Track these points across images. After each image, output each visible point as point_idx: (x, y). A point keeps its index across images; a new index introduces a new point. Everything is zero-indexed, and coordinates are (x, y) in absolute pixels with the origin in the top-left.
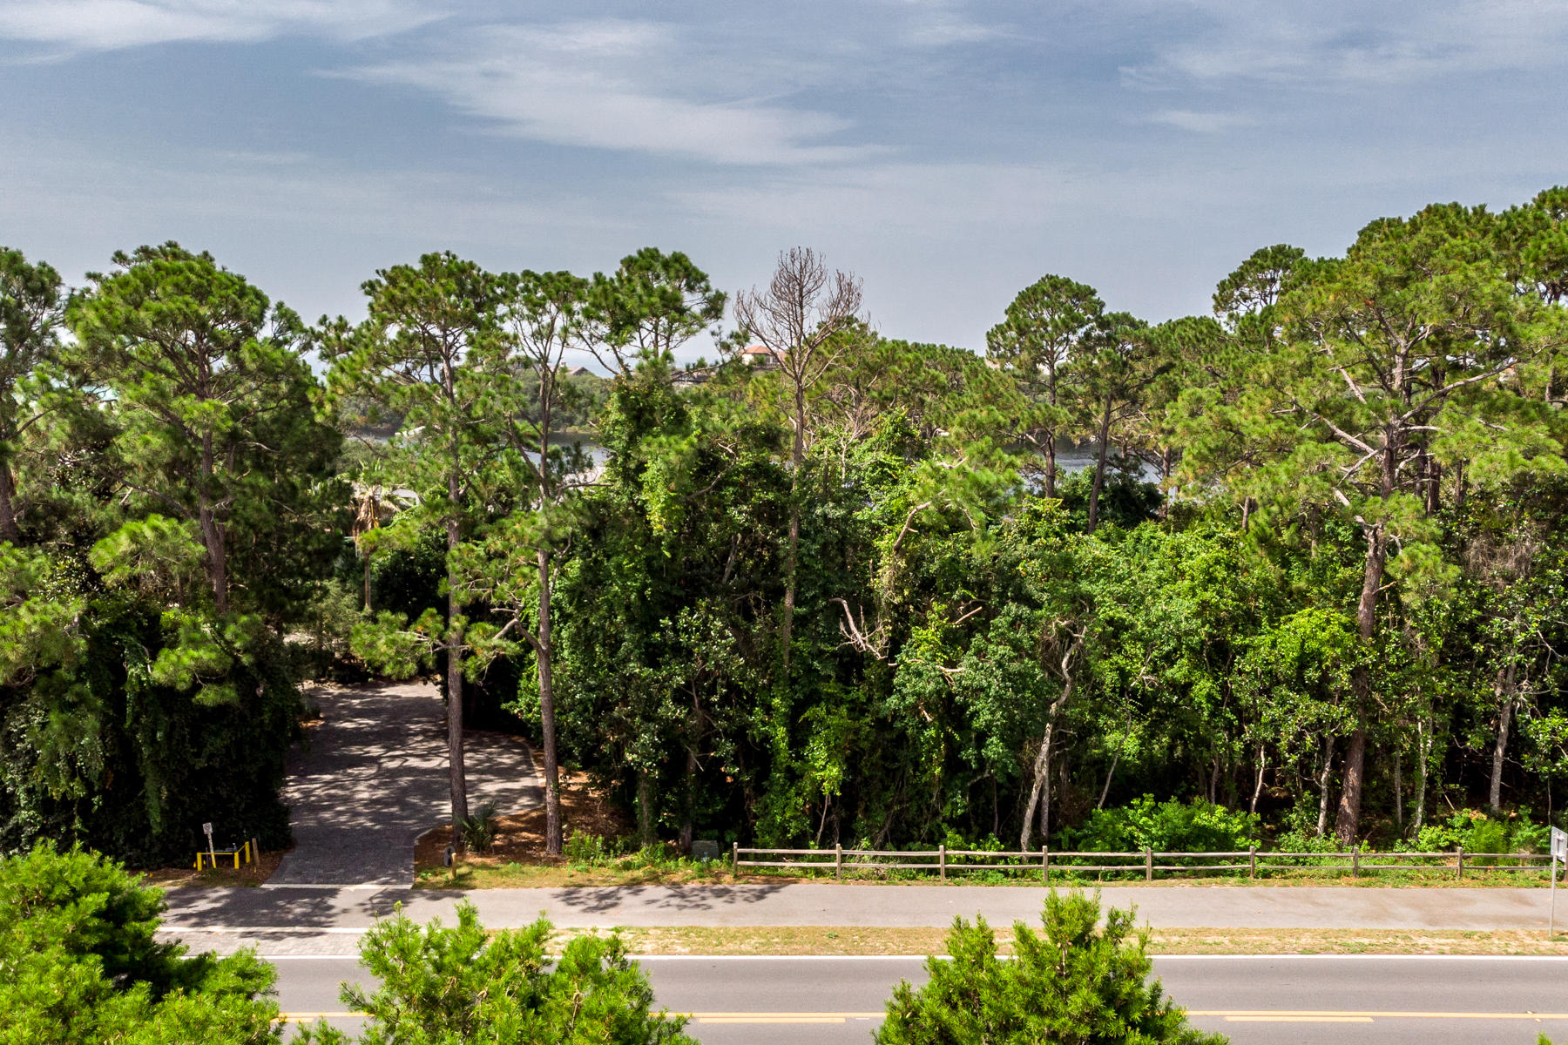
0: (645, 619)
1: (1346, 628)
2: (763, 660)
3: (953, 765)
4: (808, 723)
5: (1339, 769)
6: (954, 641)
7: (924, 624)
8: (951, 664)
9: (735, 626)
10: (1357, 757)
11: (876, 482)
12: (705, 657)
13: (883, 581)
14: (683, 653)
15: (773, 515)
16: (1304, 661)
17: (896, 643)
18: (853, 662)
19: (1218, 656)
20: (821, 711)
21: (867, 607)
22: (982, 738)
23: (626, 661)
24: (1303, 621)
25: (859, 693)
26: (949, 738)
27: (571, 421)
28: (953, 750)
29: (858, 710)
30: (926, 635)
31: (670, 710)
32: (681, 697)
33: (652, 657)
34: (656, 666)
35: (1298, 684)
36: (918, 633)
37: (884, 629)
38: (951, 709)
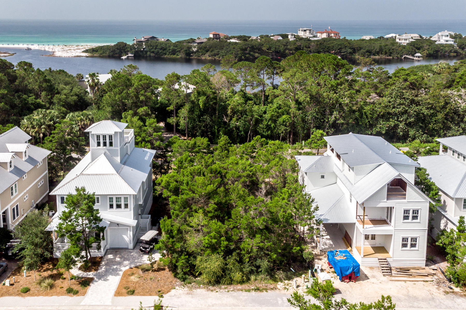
0: (199, 117)
1: (289, 118)
2: (213, 122)
3: (238, 135)
4: (220, 130)
5: (290, 136)
6: (237, 120)
7: (234, 118)
8: (237, 123)
9: (210, 118)
10: (292, 134)
11: (230, 97)
12: (207, 122)
13: (229, 112)
14: (204, 121)
15: (215, 104)
16: (284, 122)
17: (231, 120)
18: (225, 123)
19: (275, 121)
20: (221, 128)
21: (227, 115)
22: (241, 132)
23: (196, 122)
24: (284, 117)
25: (226, 126)
26: (237, 132)
27: (165, 54)
28: (238, 133)
29: (226, 128)
30: (234, 119)
31: (202, 128)
32: (204, 127)
33: (200, 122)
34: (201, 123)
35: (283, 125)
36: (233, 119)
37: (229, 118)
38: (237, 128)
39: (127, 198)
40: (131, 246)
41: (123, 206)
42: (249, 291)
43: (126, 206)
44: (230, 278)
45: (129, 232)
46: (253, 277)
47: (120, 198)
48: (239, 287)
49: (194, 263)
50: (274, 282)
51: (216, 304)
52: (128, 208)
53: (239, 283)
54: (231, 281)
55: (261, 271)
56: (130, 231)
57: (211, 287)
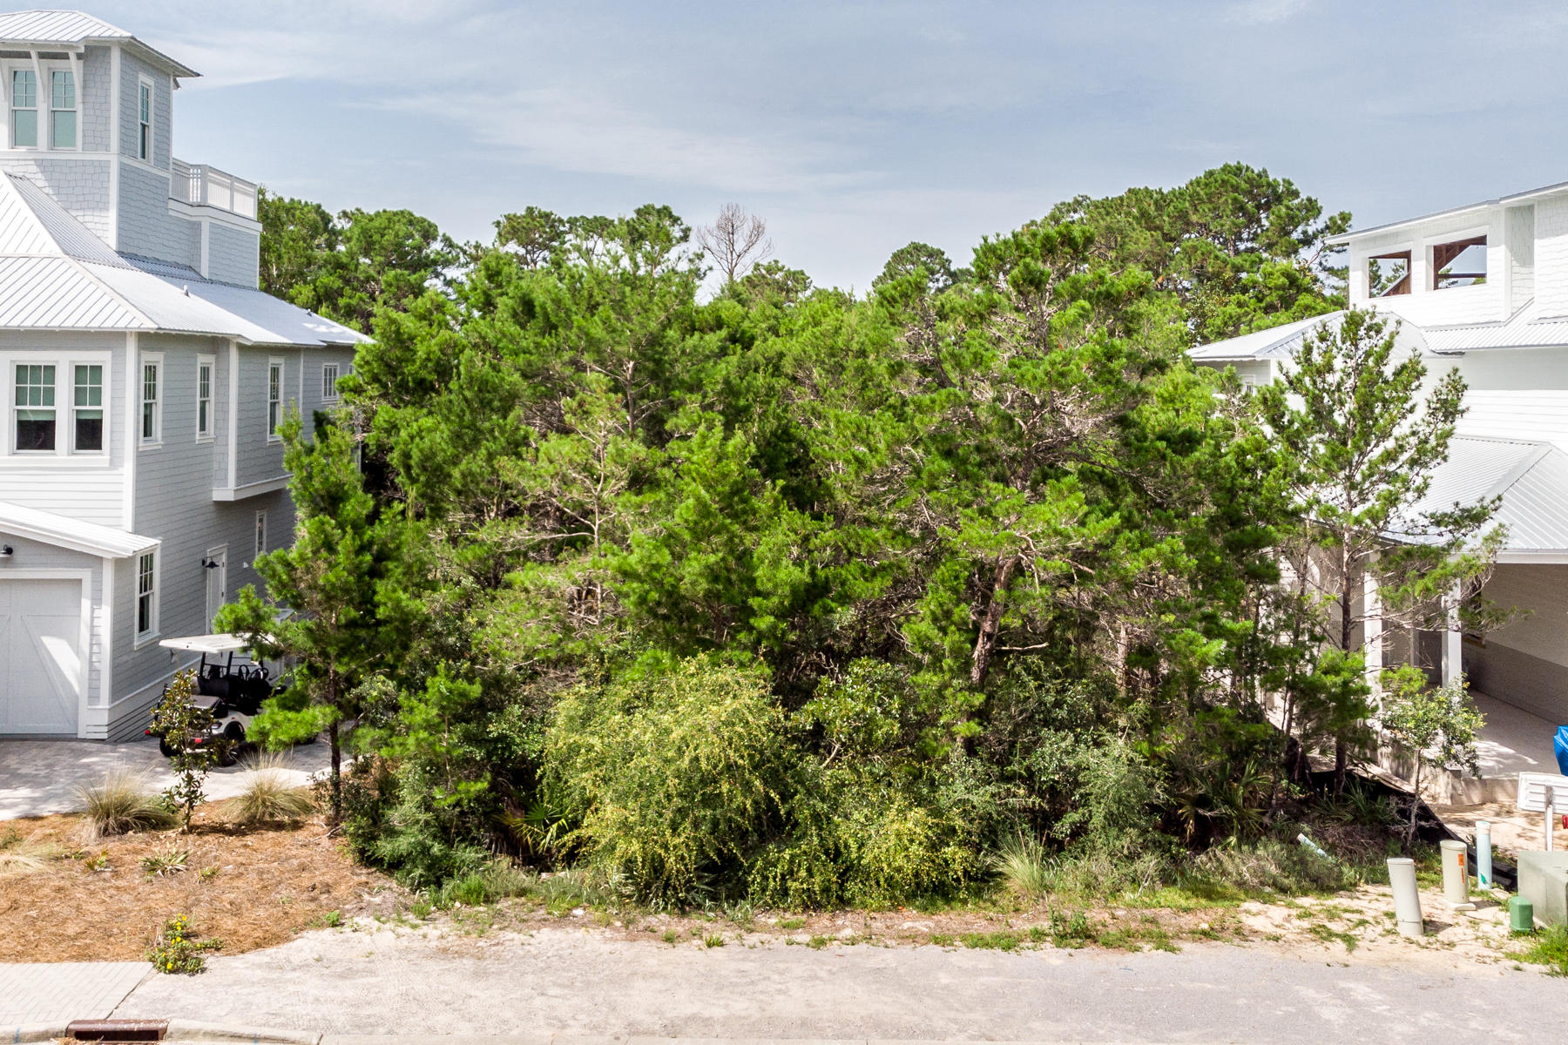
39: (97, 370)
40: (96, 717)
41: (65, 432)
42: (1009, 943)
43: (89, 434)
44: (836, 854)
45: (86, 604)
46: (1019, 867)
47: (50, 370)
48: (912, 920)
49: (530, 746)
50: (1203, 901)
51: (707, 1022)
52: (99, 447)
53: (910, 897)
54: (843, 877)
55: (1079, 830)
56: (97, 601)
57: (663, 921)
